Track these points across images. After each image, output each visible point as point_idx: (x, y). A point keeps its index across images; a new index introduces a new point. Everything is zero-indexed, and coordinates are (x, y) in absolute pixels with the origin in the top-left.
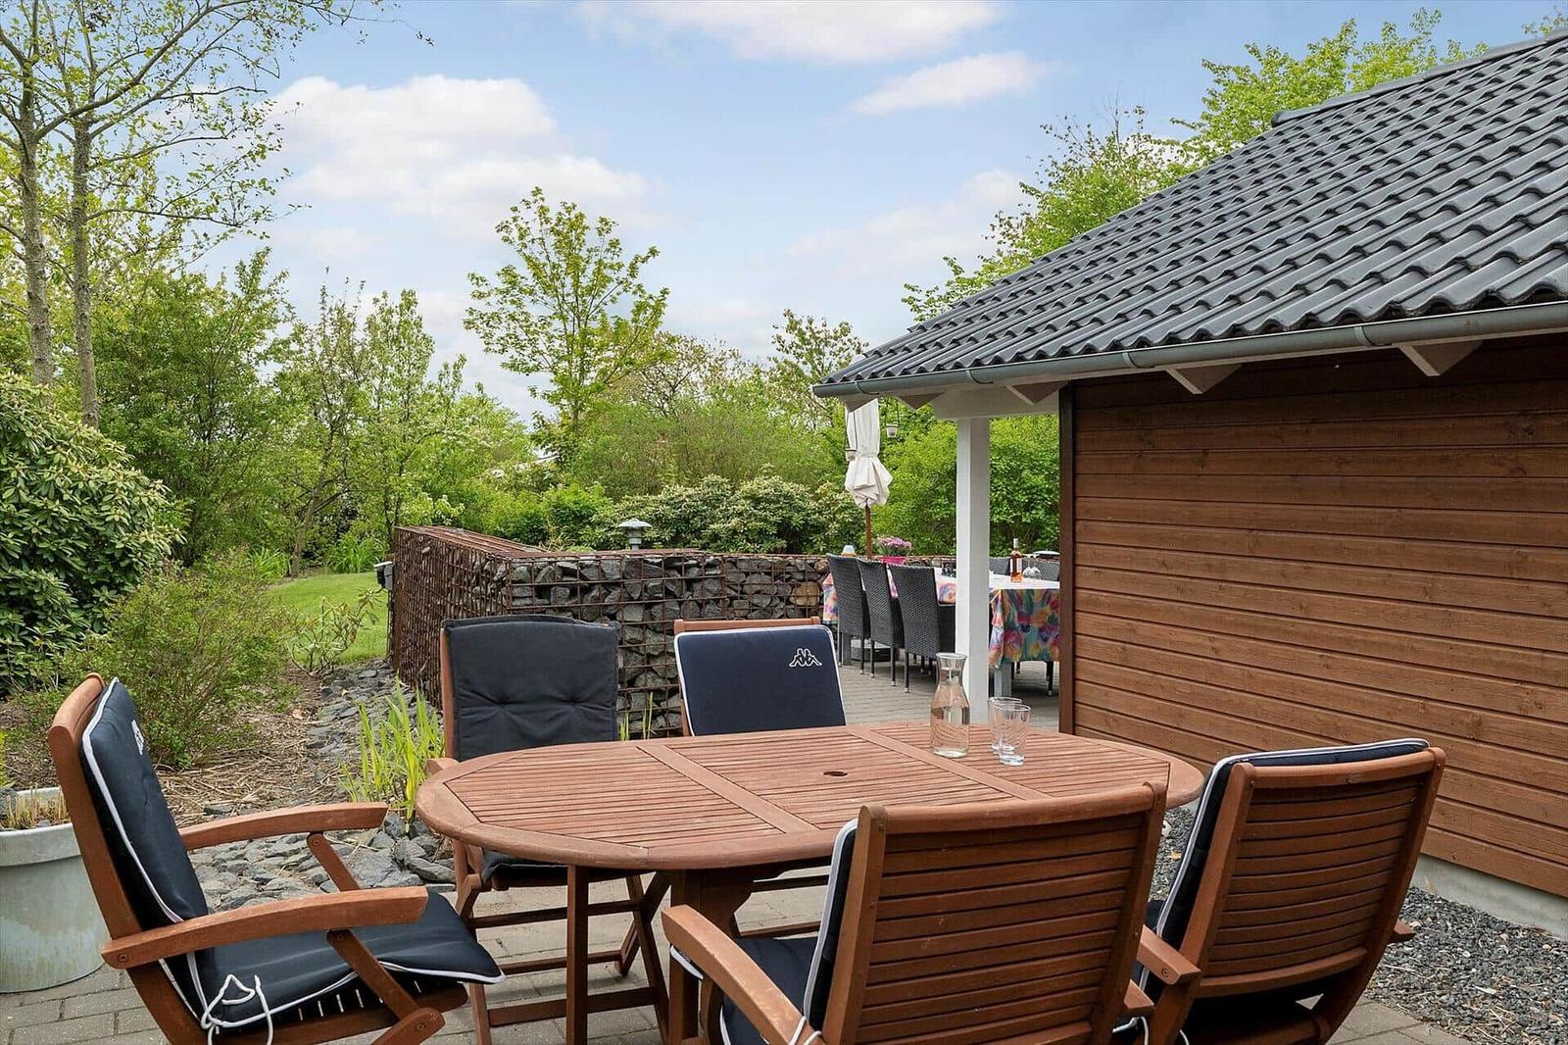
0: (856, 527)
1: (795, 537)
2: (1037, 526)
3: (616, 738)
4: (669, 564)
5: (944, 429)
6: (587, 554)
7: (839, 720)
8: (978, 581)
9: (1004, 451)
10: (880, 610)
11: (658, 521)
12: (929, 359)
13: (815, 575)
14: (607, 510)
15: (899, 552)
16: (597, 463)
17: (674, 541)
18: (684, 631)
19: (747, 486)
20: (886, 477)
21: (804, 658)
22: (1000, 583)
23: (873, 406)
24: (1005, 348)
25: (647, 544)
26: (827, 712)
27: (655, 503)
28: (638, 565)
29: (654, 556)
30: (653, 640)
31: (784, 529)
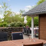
0: (25, 25)
1: (21, 26)
2: (38, 25)
3: (7, 40)
4: (12, 28)
5: (31, 18)
6: (6, 28)
7: (23, 39)
8: (33, 29)
9: (35, 19)
10: (26, 31)
11: (11, 25)
12: (30, 13)
13: (22, 29)
14: (7, 24)
15: (28, 27)
16: (7, 21)
17: (12, 26)
18: (12, 33)
19: (17, 22)
20: (27, 21)
21: (21, 35)
22: (35, 29)
23: (26, 16)
24: (35, 12)
25: (10, 27)
26: (22, 38)
27: (11, 24)
28: (9, 28)
29: (10, 28)
30: (10, 34)
31: (20, 25)
